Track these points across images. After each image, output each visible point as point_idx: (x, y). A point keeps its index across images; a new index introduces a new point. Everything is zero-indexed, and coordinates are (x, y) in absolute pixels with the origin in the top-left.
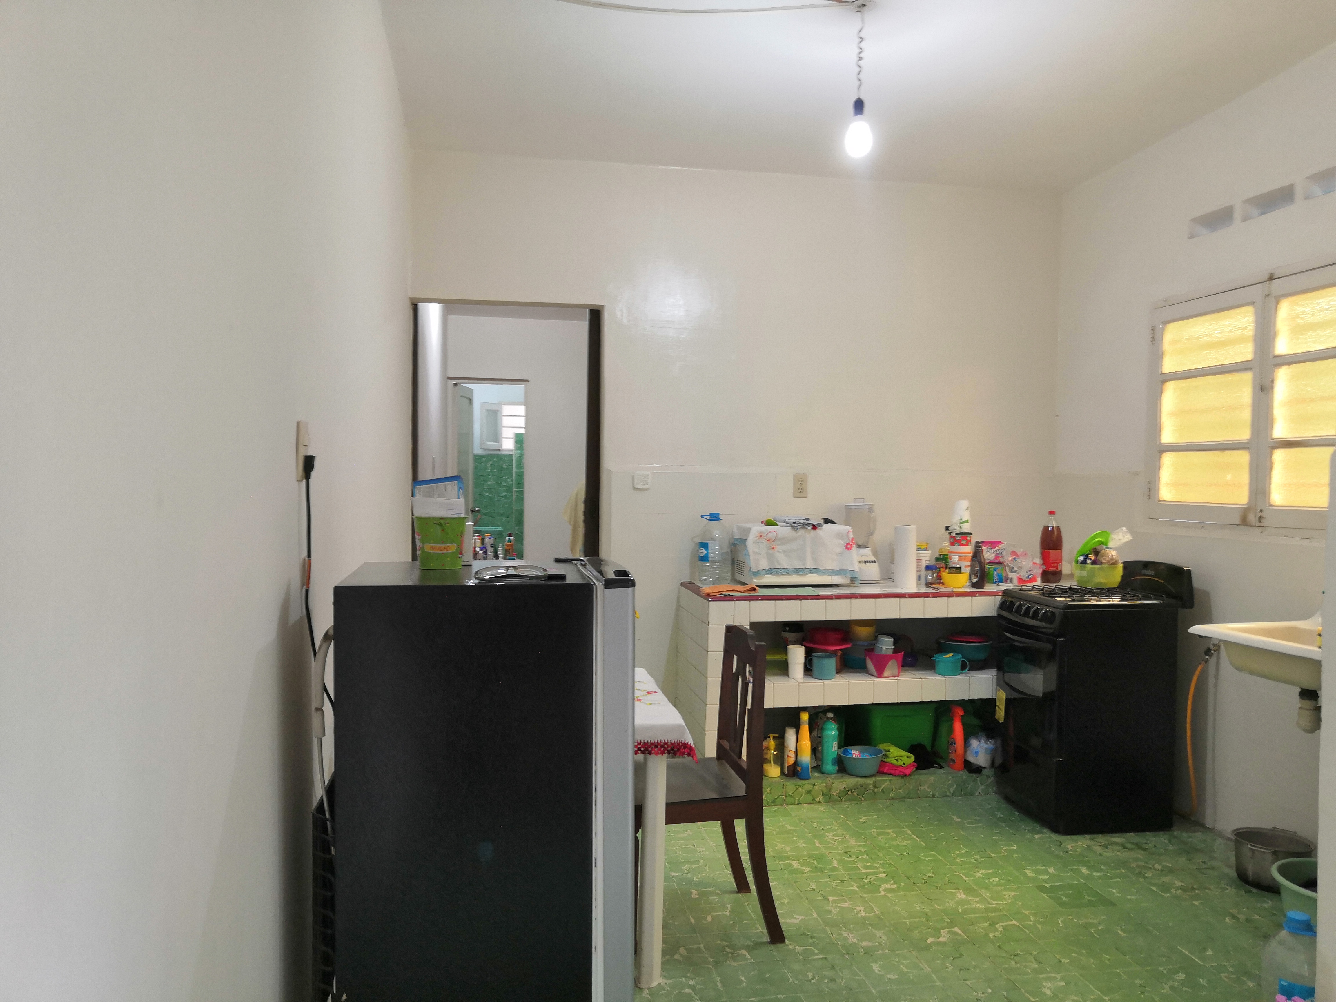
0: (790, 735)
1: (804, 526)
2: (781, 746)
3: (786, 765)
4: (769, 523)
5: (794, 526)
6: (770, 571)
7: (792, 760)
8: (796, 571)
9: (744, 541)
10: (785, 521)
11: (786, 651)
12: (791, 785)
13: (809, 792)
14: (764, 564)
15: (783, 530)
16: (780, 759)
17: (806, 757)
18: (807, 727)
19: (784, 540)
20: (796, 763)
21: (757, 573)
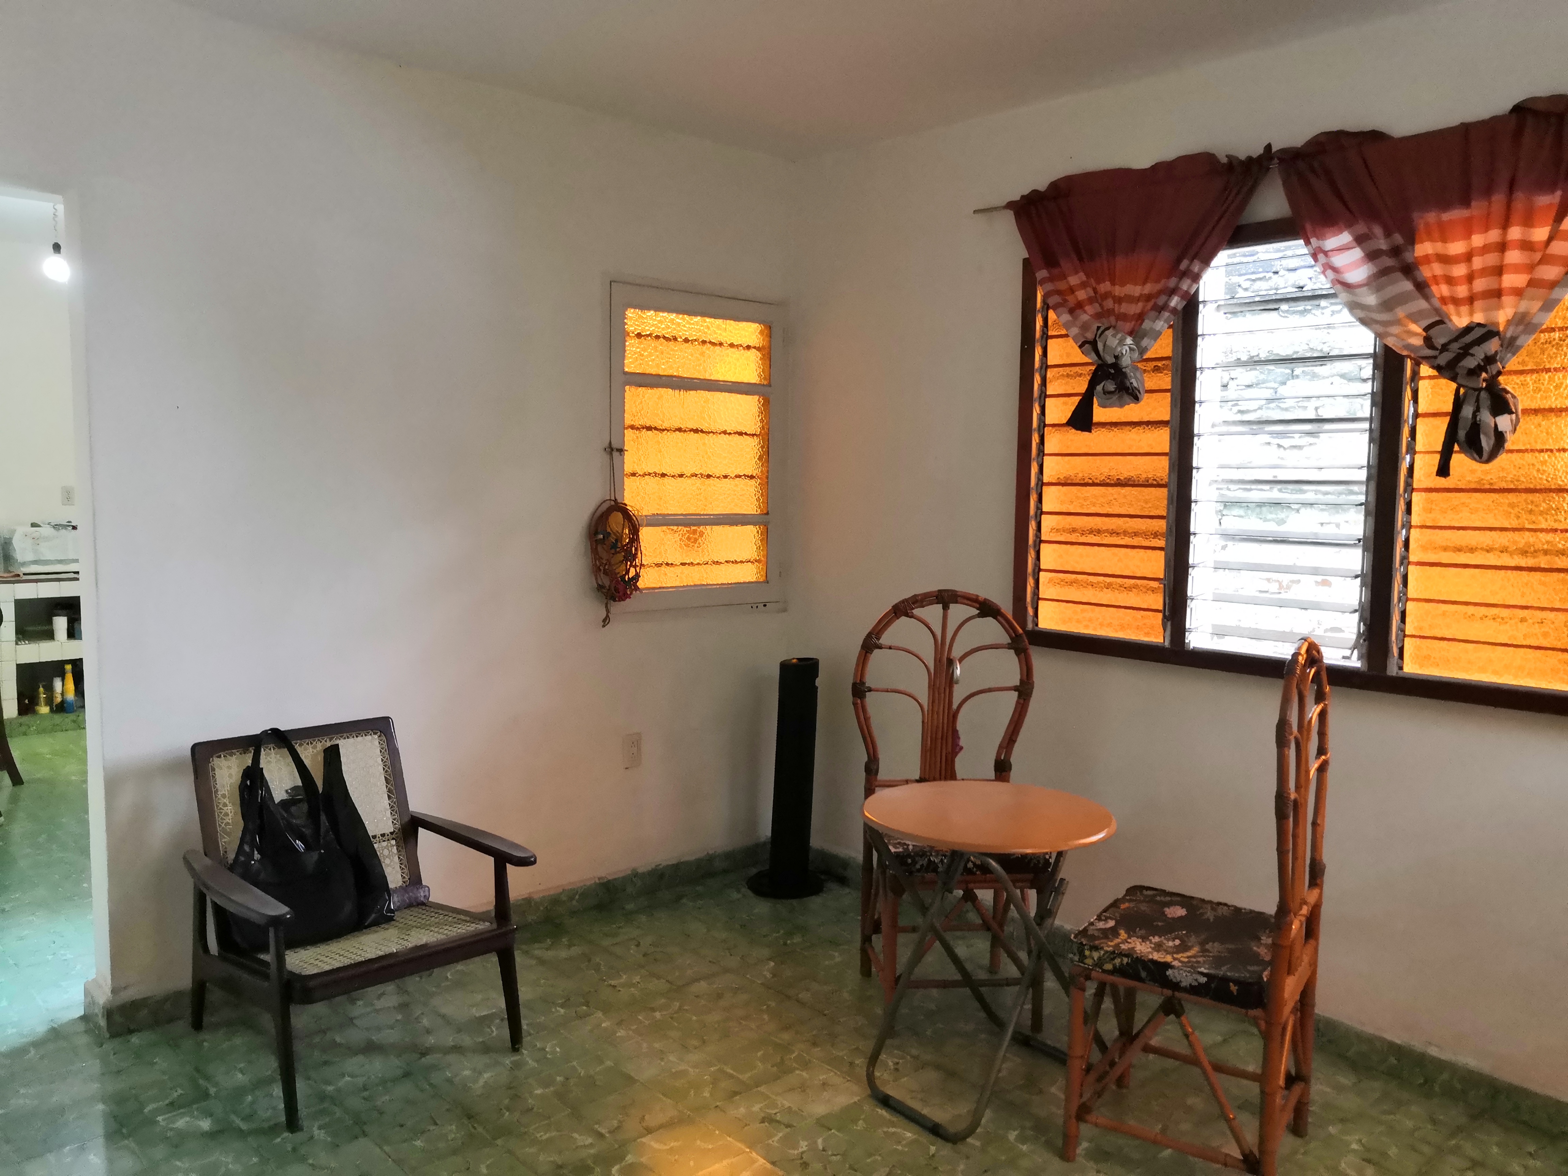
0: (58, 684)
1: (65, 527)
2: (50, 689)
3: (54, 704)
4: (34, 525)
5: (57, 527)
6: (35, 562)
7: (59, 699)
8: (60, 562)
9: (11, 539)
10: (49, 524)
11: (50, 623)
12: (58, 718)
13: (74, 721)
14: (30, 557)
15: (46, 531)
16: (49, 701)
17: (71, 695)
18: (71, 674)
19: (47, 539)
20: (63, 702)
21: (24, 564)
